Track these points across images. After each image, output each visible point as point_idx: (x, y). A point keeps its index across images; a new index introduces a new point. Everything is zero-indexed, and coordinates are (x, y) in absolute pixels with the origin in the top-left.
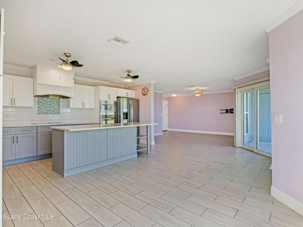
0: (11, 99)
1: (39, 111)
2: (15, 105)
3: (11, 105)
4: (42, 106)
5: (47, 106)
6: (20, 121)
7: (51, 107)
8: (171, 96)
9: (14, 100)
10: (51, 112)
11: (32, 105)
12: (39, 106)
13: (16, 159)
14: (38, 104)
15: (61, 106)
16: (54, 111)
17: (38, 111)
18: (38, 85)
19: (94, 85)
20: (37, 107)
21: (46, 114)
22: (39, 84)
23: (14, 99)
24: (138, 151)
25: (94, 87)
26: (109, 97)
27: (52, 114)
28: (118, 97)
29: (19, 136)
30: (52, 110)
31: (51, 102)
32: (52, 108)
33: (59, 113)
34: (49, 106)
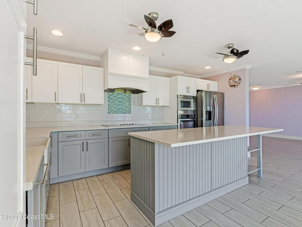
0: (81, 94)
1: (110, 110)
2: (84, 102)
3: (81, 102)
4: (113, 104)
5: (117, 103)
6: (90, 122)
7: (121, 104)
8: (252, 89)
9: (84, 96)
10: (122, 111)
11: (103, 103)
12: (109, 104)
13: (86, 172)
14: (108, 101)
15: (132, 103)
16: (124, 110)
17: (108, 109)
18: (109, 75)
19: (169, 76)
20: (107, 105)
21: (117, 113)
22: (110, 73)
23: (84, 94)
24: (249, 173)
25: (169, 78)
26: (188, 91)
27: (123, 113)
28: (198, 91)
29: (89, 141)
30: (122, 109)
31: (121, 98)
32: (123, 106)
33: (130, 112)
34: (119, 103)
